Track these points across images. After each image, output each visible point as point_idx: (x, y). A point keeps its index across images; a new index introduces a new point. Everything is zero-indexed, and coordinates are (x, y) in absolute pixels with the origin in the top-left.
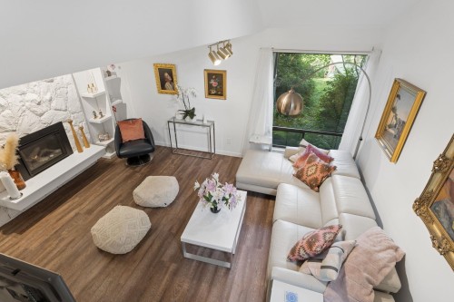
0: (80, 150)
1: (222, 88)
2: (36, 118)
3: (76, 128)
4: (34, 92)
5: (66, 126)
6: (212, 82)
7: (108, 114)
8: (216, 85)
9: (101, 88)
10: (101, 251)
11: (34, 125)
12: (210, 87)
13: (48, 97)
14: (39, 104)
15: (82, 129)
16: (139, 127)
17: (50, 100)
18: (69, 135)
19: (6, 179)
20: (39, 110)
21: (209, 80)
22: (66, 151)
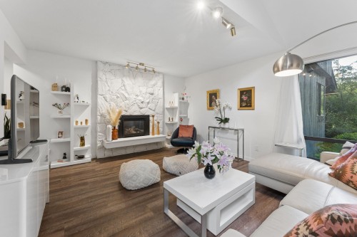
0: (153, 134)
1: (251, 101)
2: (138, 109)
3: (156, 122)
4: (142, 97)
5: (151, 118)
6: (244, 97)
7: (176, 120)
8: (246, 98)
9: (176, 104)
10: (120, 183)
11: (135, 111)
12: (242, 101)
13: (148, 101)
14: (142, 102)
15: (158, 123)
16: (191, 130)
17: (148, 103)
18: (151, 124)
19: (109, 128)
20: (141, 105)
21: (241, 96)
22: (146, 132)
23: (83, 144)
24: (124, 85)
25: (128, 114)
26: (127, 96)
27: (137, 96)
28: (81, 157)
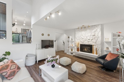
2: (87, 42)
4: (89, 37)
9: (111, 40)
11: (86, 43)
14: (89, 39)
15: (96, 49)
17: (92, 40)
20: (89, 41)
23: (72, 51)
24: (82, 34)
25: (83, 44)
26: (83, 37)
27: (87, 37)
28: (72, 54)
